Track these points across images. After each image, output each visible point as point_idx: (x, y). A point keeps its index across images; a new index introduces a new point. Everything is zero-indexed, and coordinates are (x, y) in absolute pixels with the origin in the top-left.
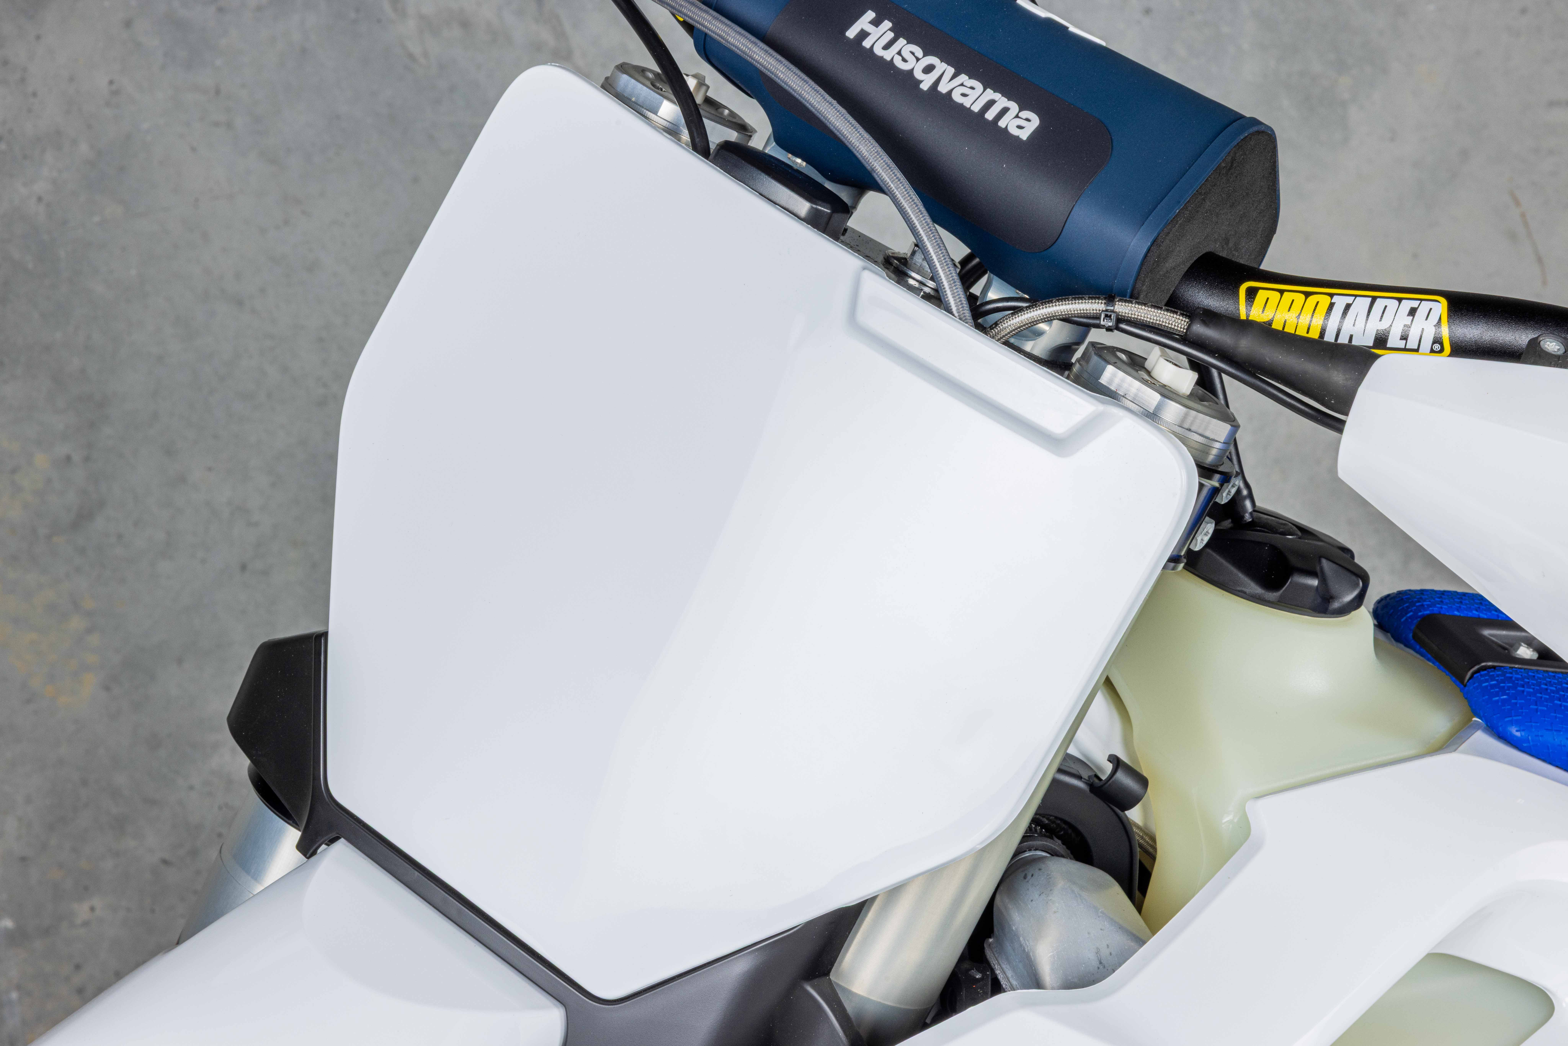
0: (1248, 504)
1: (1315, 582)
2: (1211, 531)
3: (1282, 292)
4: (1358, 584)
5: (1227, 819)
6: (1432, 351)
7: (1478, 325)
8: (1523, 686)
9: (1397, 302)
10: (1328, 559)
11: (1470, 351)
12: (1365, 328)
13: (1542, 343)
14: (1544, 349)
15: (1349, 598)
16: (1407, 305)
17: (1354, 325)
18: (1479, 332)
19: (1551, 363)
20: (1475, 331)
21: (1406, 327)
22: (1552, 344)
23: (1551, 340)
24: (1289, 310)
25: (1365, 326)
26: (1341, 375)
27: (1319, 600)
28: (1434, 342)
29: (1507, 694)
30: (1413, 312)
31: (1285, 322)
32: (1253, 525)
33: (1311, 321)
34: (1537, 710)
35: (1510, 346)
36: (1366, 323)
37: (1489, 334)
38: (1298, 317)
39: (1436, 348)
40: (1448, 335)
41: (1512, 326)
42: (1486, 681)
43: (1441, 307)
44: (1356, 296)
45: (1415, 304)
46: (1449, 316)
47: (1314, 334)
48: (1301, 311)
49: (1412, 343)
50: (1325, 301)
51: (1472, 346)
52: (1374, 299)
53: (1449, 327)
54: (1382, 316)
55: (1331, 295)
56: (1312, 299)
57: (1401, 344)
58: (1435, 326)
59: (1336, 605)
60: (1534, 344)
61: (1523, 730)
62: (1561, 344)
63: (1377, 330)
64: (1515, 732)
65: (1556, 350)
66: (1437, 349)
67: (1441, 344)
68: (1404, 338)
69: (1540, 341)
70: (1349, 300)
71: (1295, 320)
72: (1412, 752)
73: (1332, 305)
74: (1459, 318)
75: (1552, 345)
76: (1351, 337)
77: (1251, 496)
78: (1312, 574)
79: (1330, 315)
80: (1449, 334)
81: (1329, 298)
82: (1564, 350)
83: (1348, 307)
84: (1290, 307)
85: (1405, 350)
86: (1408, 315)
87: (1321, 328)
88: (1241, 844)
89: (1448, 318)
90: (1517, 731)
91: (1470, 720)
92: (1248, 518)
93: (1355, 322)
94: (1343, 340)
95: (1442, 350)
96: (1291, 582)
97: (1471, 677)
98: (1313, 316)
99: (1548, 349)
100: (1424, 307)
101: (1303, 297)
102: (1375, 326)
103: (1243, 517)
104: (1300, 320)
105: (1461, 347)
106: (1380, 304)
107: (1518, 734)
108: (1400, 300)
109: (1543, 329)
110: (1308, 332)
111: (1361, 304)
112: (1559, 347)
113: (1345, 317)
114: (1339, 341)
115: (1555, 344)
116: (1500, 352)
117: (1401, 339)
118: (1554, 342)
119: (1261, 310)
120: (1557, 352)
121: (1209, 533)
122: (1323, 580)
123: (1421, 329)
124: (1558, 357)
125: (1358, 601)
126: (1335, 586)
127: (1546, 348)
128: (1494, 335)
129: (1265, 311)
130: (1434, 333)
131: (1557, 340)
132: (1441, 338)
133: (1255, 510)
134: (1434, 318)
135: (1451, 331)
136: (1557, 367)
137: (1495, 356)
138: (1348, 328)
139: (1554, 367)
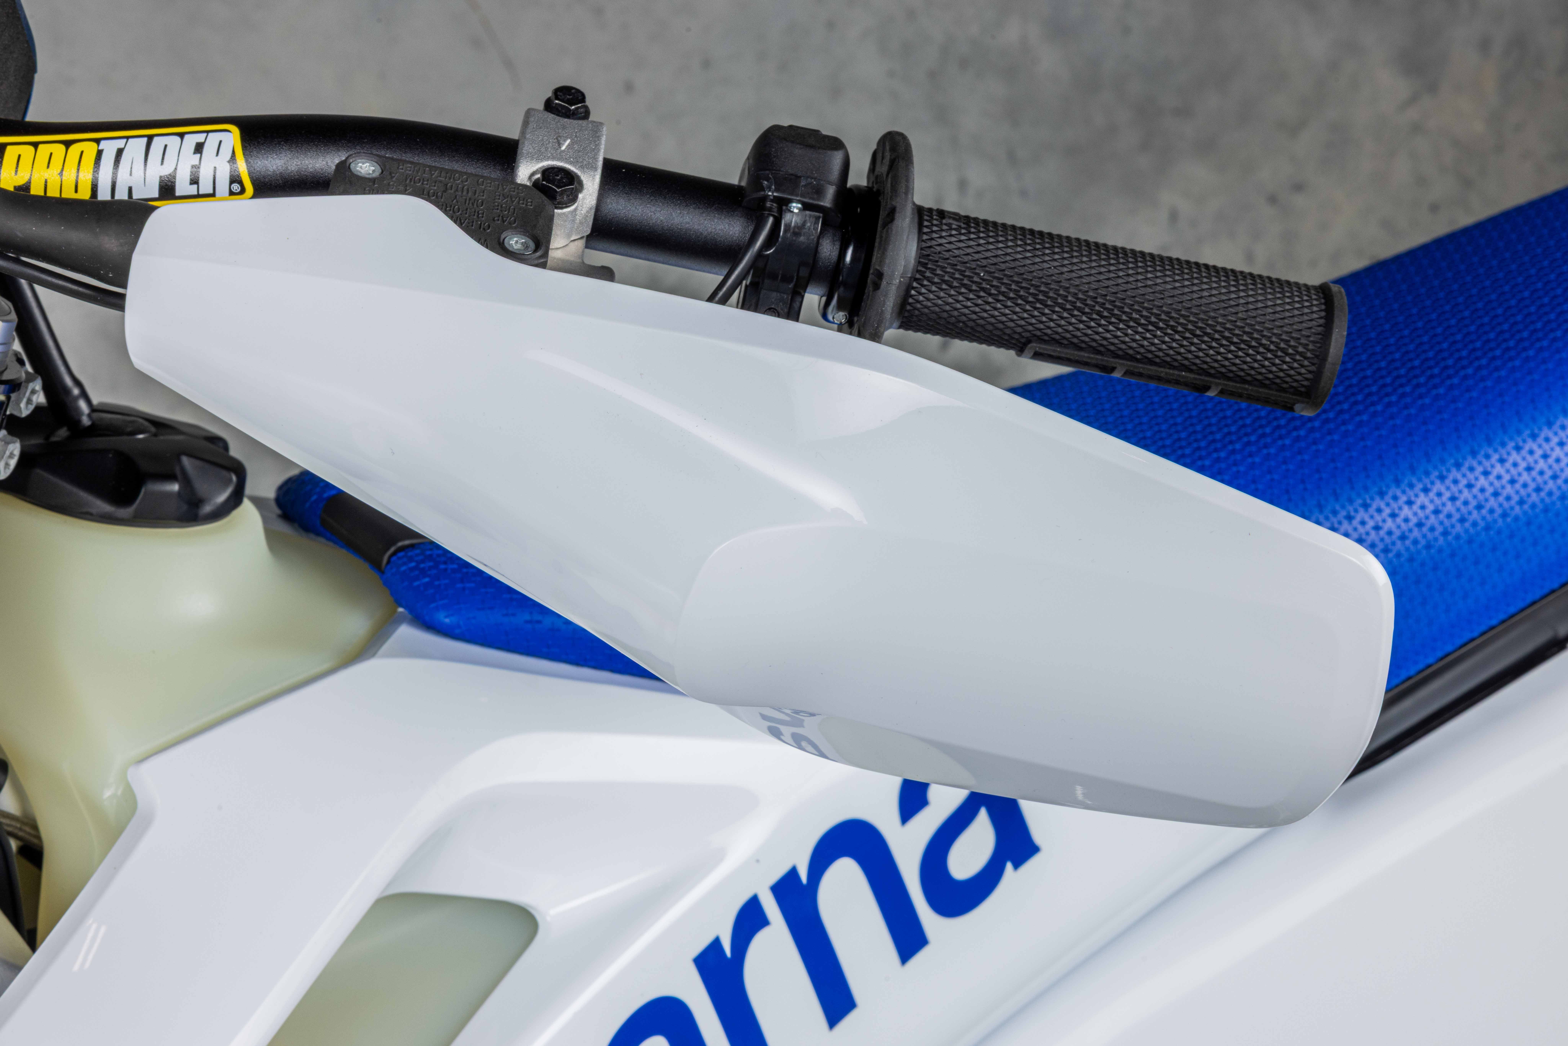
0: (83, 405)
1: (175, 487)
2: (17, 452)
3: (35, 145)
4: (231, 480)
5: (107, 794)
6: (232, 193)
7: (280, 154)
8: (445, 563)
9: (178, 139)
10: (190, 455)
11: (276, 187)
12: (145, 176)
13: (352, 166)
14: (355, 173)
15: (222, 498)
16: (191, 141)
17: (131, 175)
18: (283, 161)
19: (365, 189)
20: (277, 161)
21: (194, 168)
22: (365, 165)
23: (363, 160)
24: (48, 167)
25: (145, 174)
26: (113, 241)
27: (185, 507)
28: (232, 182)
29: (429, 576)
30: (199, 148)
31: (46, 182)
32: (95, 429)
33: (77, 177)
34: (464, 589)
35: (322, 174)
36: (145, 170)
37: (295, 163)
38: (61, 174)
39: (235, 188)
40: (246, 171)
41: (320, 149)
42: (404, 564)
43: (232, 137)
44: (128, 138)
45: (200, 138)
46: (244, 148)
47: (85, 194)
48: (63, 166)
49: (205, 187)
50: (90, 149)
51: (277, 180)
52: (150, 138)
53: (247, 161)
54: (163, 159)
55: (97, 141)
56: (75, 149)
57: (193, 190)
58: (229, 162)
59: (207, 509)
60: (343, 168)
61: (452, 615)
62: (375, 164)
63: (161, 177)
64: (444, 619)
65: (371, 172)
66: (236, 190)
67: (241, 183)
68: (195, 181)
69: (350, 163)
70: (121, 143)
71: (58, 178)
72: (326, 666)
73: (100, 153)
74: (255, 148)
75: (365, 167)
76: (130, 190)
77: (84, 395)
78: (170, 477)
79: (99, 166)
80: (247, 169)
81: (94, 145)
82: (380, 171)
83: (120, 152)
84: (49, 163)
85: (198, 196)
86: (195, 153)
87: (91, 183)
88: (129, 820)
89: (243, 150)
90: (446, 617)
91: (395, 611)
92: (86, 421)
93: (131, 171)
94: (121, 195)
95: (243, 191)
96: (145, 493)
97: (389, 562)
98: (78, 170)
99: (361, 173)
100: (212, 140)
101: (62, 147)
102: (156, 171)
103: (79, 422)
104: (64, 178)
105: (265, 184)
106: (158, 143)
107: (447, 620)
108: (181, 135)
109: (358, 147)
110: (76, 191)
111: (136, 147)
112: (374, 168)
113: (118, 166)
114: (117, 197)
115: (368, 164)
116: (312, 183)
117: (191, 184)
118: (368, 162)
119: (13, 172)
120: (373, 174)
121: (15, 455)
122: (186, 482)
123: (213, 169)
124: (373, 180)
125: (236, 499)
126: (201, 486)
127: (358, 171)
128: (301, 164)
129: (19, 172)
130: (229, 171)
131: (371, 159)
132: (239, 176)
133: (94, 409)
134: (226, 153)
135: (249, 165)
136: (372, 194)
137: (307, 189)
138: (124, 179)
139: (369, 193)
